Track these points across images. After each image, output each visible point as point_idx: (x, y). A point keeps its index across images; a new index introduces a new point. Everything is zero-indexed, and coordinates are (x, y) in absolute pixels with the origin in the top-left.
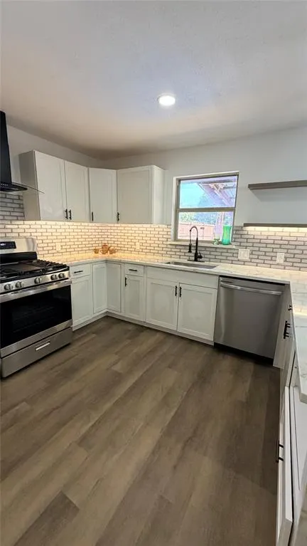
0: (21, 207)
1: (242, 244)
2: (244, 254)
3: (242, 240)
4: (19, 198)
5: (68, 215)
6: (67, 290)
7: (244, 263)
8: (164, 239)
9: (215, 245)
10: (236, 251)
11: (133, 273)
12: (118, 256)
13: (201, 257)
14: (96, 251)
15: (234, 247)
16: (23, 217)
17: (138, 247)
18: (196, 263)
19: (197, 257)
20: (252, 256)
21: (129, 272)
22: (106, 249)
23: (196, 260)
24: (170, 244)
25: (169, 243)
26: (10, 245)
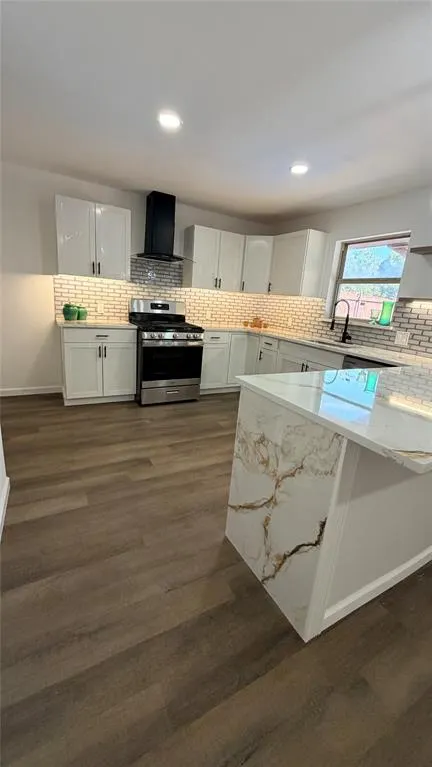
0: (180, 275)
1: (402, 325)
2: (402, 338)
3: (402, 320)
4: (180, 267)
5: (217, 284)
6: (199, 350)
7: (401, 349)
8: (317, 315)
9: (370, 325)
10: (392, 334)
11: (268, 347)
12: (270, 331)
13: (350, 338)
14: (246, 324)
15: (391, 328)
16: (180, 284)
17: (290, 323)
18: (342, 344)
19: (345, 338)
20: (412, 342)
21: (264, 345)
22: (257, 323)
23: (344, 341)
24: (323, 322)
25: (320, 320)
26: (165, 307)
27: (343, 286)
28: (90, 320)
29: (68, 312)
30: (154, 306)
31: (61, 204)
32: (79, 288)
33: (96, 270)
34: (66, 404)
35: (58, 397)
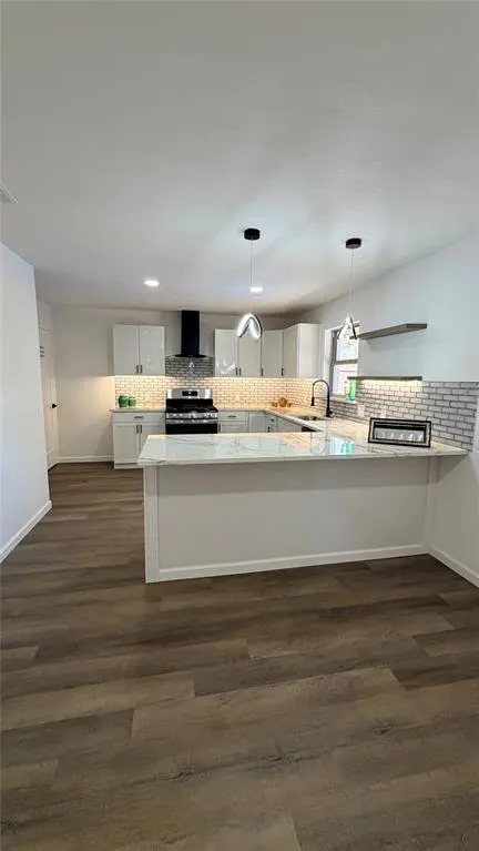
2: (361, 411)
3: (360, 395)
4: (210, 361)
5: (238, 372)
9: (345, 400)
10: (356, 407)
11: (272, 423)
15: (355, 402)
19: (329, 412)
20: (366, 413)
23: (327, 415)
26: (195, 393)
27: (336, 367)
28: (138, 406)
29: (121, 401)
30: (185, 393)
31: (117, 329)
32: (131, 385)
33: (139, 370)
34: (116, 467)
35: (111, 464)
